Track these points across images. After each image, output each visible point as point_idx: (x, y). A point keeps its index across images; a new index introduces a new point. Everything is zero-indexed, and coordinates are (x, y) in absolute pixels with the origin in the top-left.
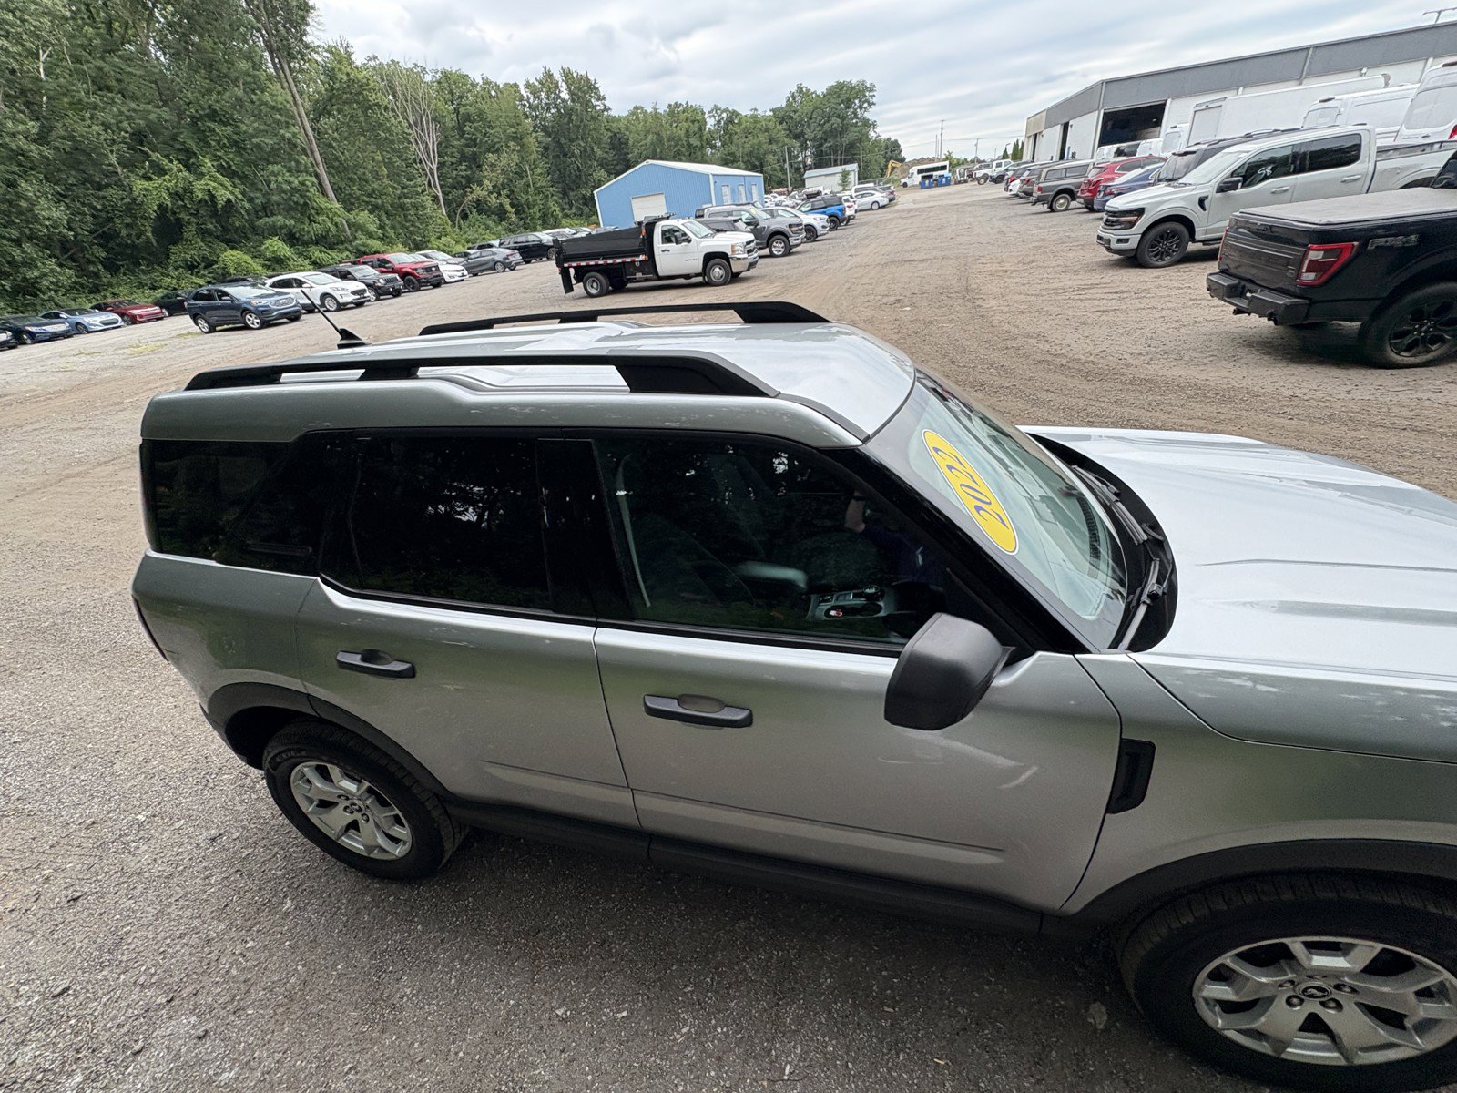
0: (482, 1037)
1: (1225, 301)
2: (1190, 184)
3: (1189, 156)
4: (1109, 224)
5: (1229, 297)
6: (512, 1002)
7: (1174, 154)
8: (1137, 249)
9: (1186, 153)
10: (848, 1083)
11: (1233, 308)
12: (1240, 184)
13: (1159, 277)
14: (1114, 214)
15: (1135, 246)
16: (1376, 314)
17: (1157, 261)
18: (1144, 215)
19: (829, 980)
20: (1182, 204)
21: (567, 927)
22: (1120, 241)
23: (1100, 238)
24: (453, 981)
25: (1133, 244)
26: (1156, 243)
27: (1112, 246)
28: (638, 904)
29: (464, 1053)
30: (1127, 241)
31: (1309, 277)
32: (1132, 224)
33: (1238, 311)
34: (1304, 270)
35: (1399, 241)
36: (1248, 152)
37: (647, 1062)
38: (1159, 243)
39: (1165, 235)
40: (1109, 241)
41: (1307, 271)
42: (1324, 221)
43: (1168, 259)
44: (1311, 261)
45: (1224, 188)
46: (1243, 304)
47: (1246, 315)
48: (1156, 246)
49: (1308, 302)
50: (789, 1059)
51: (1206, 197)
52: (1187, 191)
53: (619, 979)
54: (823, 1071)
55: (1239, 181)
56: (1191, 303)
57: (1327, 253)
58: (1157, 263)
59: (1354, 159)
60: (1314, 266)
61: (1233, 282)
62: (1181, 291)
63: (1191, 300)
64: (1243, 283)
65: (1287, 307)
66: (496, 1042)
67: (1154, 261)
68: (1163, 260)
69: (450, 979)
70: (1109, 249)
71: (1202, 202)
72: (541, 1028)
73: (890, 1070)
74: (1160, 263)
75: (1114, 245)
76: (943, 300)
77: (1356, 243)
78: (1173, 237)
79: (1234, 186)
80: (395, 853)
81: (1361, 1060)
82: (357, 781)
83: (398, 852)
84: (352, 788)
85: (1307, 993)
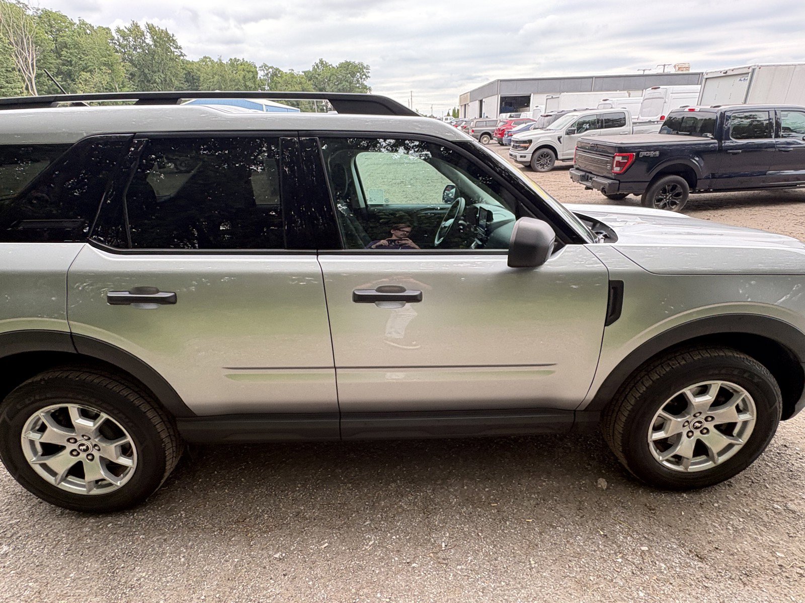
0: (217, 585)
1: (581, 184)
2: (552, 130)
3: (549, 117)
4: (515, 147)
5: (581, 181)
6: (236, 560)
7: (541, 116)
8: (530, 162)
9: (547, 116)
10: (482, 542)
11: (585, 186)
12: (576, 131)
13: (544, 176)
14: (517, 142)
15: (529, 160)
16: (648, 189)
17: (541, 168)
18: (532, 144)
19: (455, 500)
20: (550, 139)
21: (267, 511)
22: (521, 157)
23: (511, 155)
24: (183, 560)
25: (528, 159)
26: (539, 159)
27: (518, 160)
28: (317, 490)
29: (205, 596)
30: (525, 157)
31: (617, 169)
32: (526, 148)
33: (587, 188)
34: (614, 166)
35: (652, 154)
36: (577, 116)
37: (350, 565)
38: (541, 159)
39: (544, 155)
40: (516, 157)
41: (616, 166)
42: (619, 142)
43: (546, 168)
44: (617, 161)
45: (569, 133)
46: (589, 184)
47: (591, 190)
48: (540, 161)
49: (618, 182)
50: (443, 540)
51: (561, 137)
52: (552, 132)
53: (316, 529)
54: (465, 540)
55: (575, 130)
56: (562, 188)
57: (624, 157)
58: (541, 170)
59: (623, 125)
60: (619, 164)
61: (583, 173)
62: (556, 183)
63: (562, 187)
64: (587, 174)
65: (610, 185)
66: (230, 584)
67: (539, 168)
68: (544, 168)
69: (180, 559)
70: (516, 161)
71: (559, 139)
72: (265, 568)
73: (503, 531)
74: (543, 170)
75: (519, 159)
76: (429, 183)
77: (634, 154)
78: (547, 156)
79: (573, 132)
80: (118, 483)
81: (721, 459)
82: (94, 417)
83: (120, 483)
84: (89, 424)
85: (695, 427)
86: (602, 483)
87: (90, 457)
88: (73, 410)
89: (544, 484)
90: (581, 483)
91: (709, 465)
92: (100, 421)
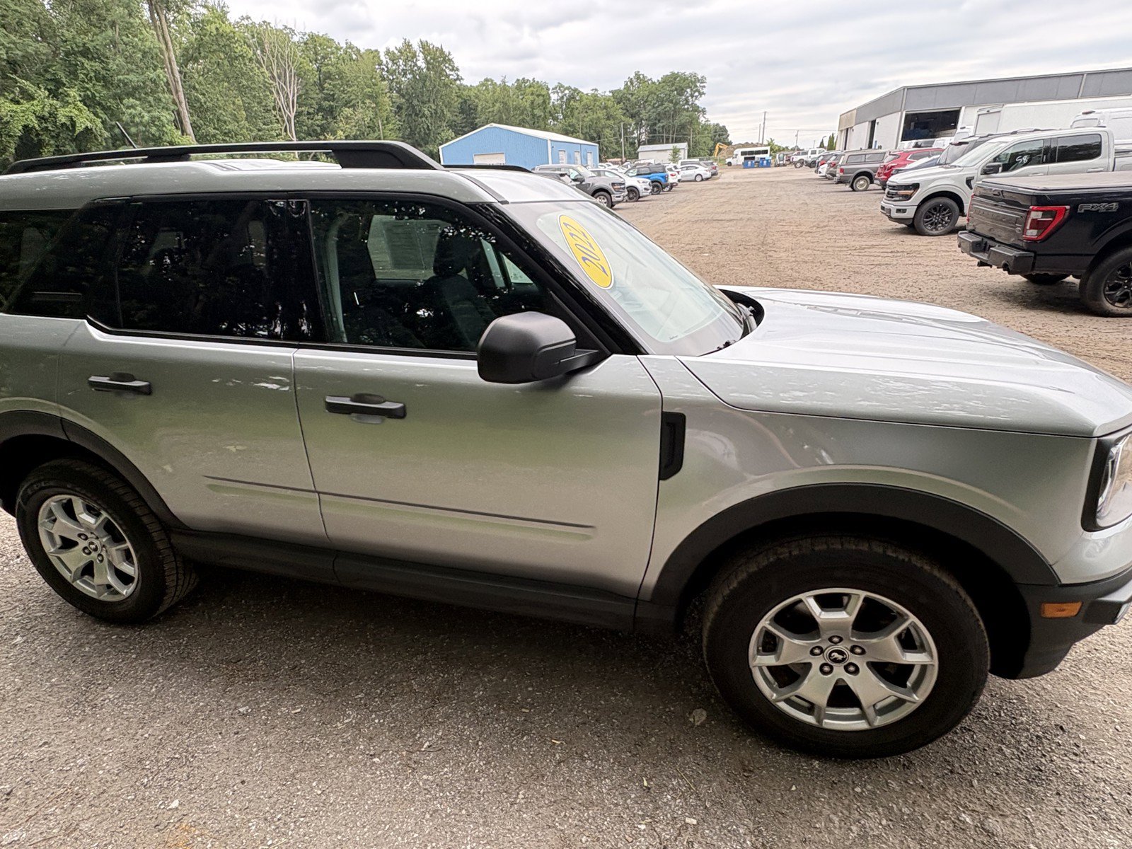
0: (168, 725)
1: (972, 256)
2: (959, 167)
3: (963, 146)
4: (890, 196)
5: (974, 252)
6: (201, 704)
7: (951, 144)
8: (913, 219)
9: (960, 144)
10: (475, 754)
11: (978, 261)
12: (1000, 169)
13: (931, 243)
14: (894, 187)
15: (912, 215)
16: (1092, 268)
17: (932, 230)
18: (919, 190)
19: (481, 693)
20: (952, 183)
21: (266, 658)
22: (898, 211)
23: (883, 208)
24: (153, 690)
25: (910, 214)
26: (930, 215)
27: (892, 215)
28: (332, 644)
29: (149, 735)
30: (904, 211)
31: (1032, 233)
32: (908, 197)
33: (982, 264)
34: (1028, 227)
35: (1103, 207)
36: (1006, 142)
37: (308, 740)
38: (933, 214)
39: (938, 208)
40: (890, 211)
41: (1031, 228)
42: (1041, 187)
43: (941, 229)
44: (1033, 220)
45: (987, 171)
46: (984, 257)
47: (989, 267)
48: (931, 217)
49: (1032, 254)
50: (430, 739)
51: (973, 178)
52: (957, 171)
53: (301, 690)
54: (456, 746)
55: (999, 166)
56: (953, 262)
57: (1045, 214)
58: (931, 232)
59: (1098, 154)
60: (1036, 224)
61: (978, 239)
62: (948, 253)
63: (954, 260)
64: (985, 240)
65: (1016, 259)
66: (180, 728)
67: (928, 229)
68: (937, 230)
69: (152, 688)
70: (890, 217)
71: (968, 182)
72: (223, 720)
73: (512, 747)
74: (934, 232)
75: (894, 214)
77: (1068, 207)
78: (945, 210)
79: (995, 169)
80: (124, 593)
81: (879, 721)
82: (97, 515)
83: (125, 591)
84: (91, 520)
85: (832, 658)
86: (699, 716)
87: (100, 558)
88: (78, 505)
89: (613, 698)
90: (667, 710)
91: (861, 725)
92: (101, 519)
